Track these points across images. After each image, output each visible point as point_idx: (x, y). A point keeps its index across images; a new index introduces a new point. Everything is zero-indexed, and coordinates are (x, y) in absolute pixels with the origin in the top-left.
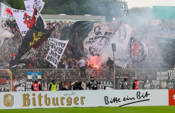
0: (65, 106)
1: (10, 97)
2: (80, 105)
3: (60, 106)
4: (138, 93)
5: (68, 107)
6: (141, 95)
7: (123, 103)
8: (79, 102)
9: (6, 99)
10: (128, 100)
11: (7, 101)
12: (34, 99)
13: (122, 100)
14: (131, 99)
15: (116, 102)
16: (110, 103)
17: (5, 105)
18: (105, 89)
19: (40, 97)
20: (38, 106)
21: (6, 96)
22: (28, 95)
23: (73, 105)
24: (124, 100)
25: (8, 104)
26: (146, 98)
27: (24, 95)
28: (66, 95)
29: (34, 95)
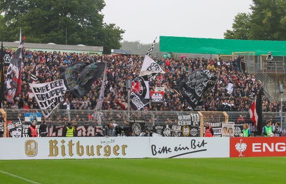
0: (102, 156)
1: (33, 144)
2: (121, 156)
3: (96, 156)
4: (193, 142)
5: (106, 157)
6: (196, 144)
7: (174, 153)
8: (120, 151)
9: (29, 146)
10: (181, 150)
11: (29, 149)
12: (63, 147)
13: (172, 149)
14: (184, 149)
15: (165, 152)
16: (158, 154)
17: (26, 153)
18: (151, 135)
19: (71, 144)
20: (68, 156)
21: (28, 143)
22: (56, 142)
23: (112, 156)
24: (175, 150)
25: (30, 153)
26: (202, 148)
27: (51, 142)
28: (104, 142)
29: (63, 142)
